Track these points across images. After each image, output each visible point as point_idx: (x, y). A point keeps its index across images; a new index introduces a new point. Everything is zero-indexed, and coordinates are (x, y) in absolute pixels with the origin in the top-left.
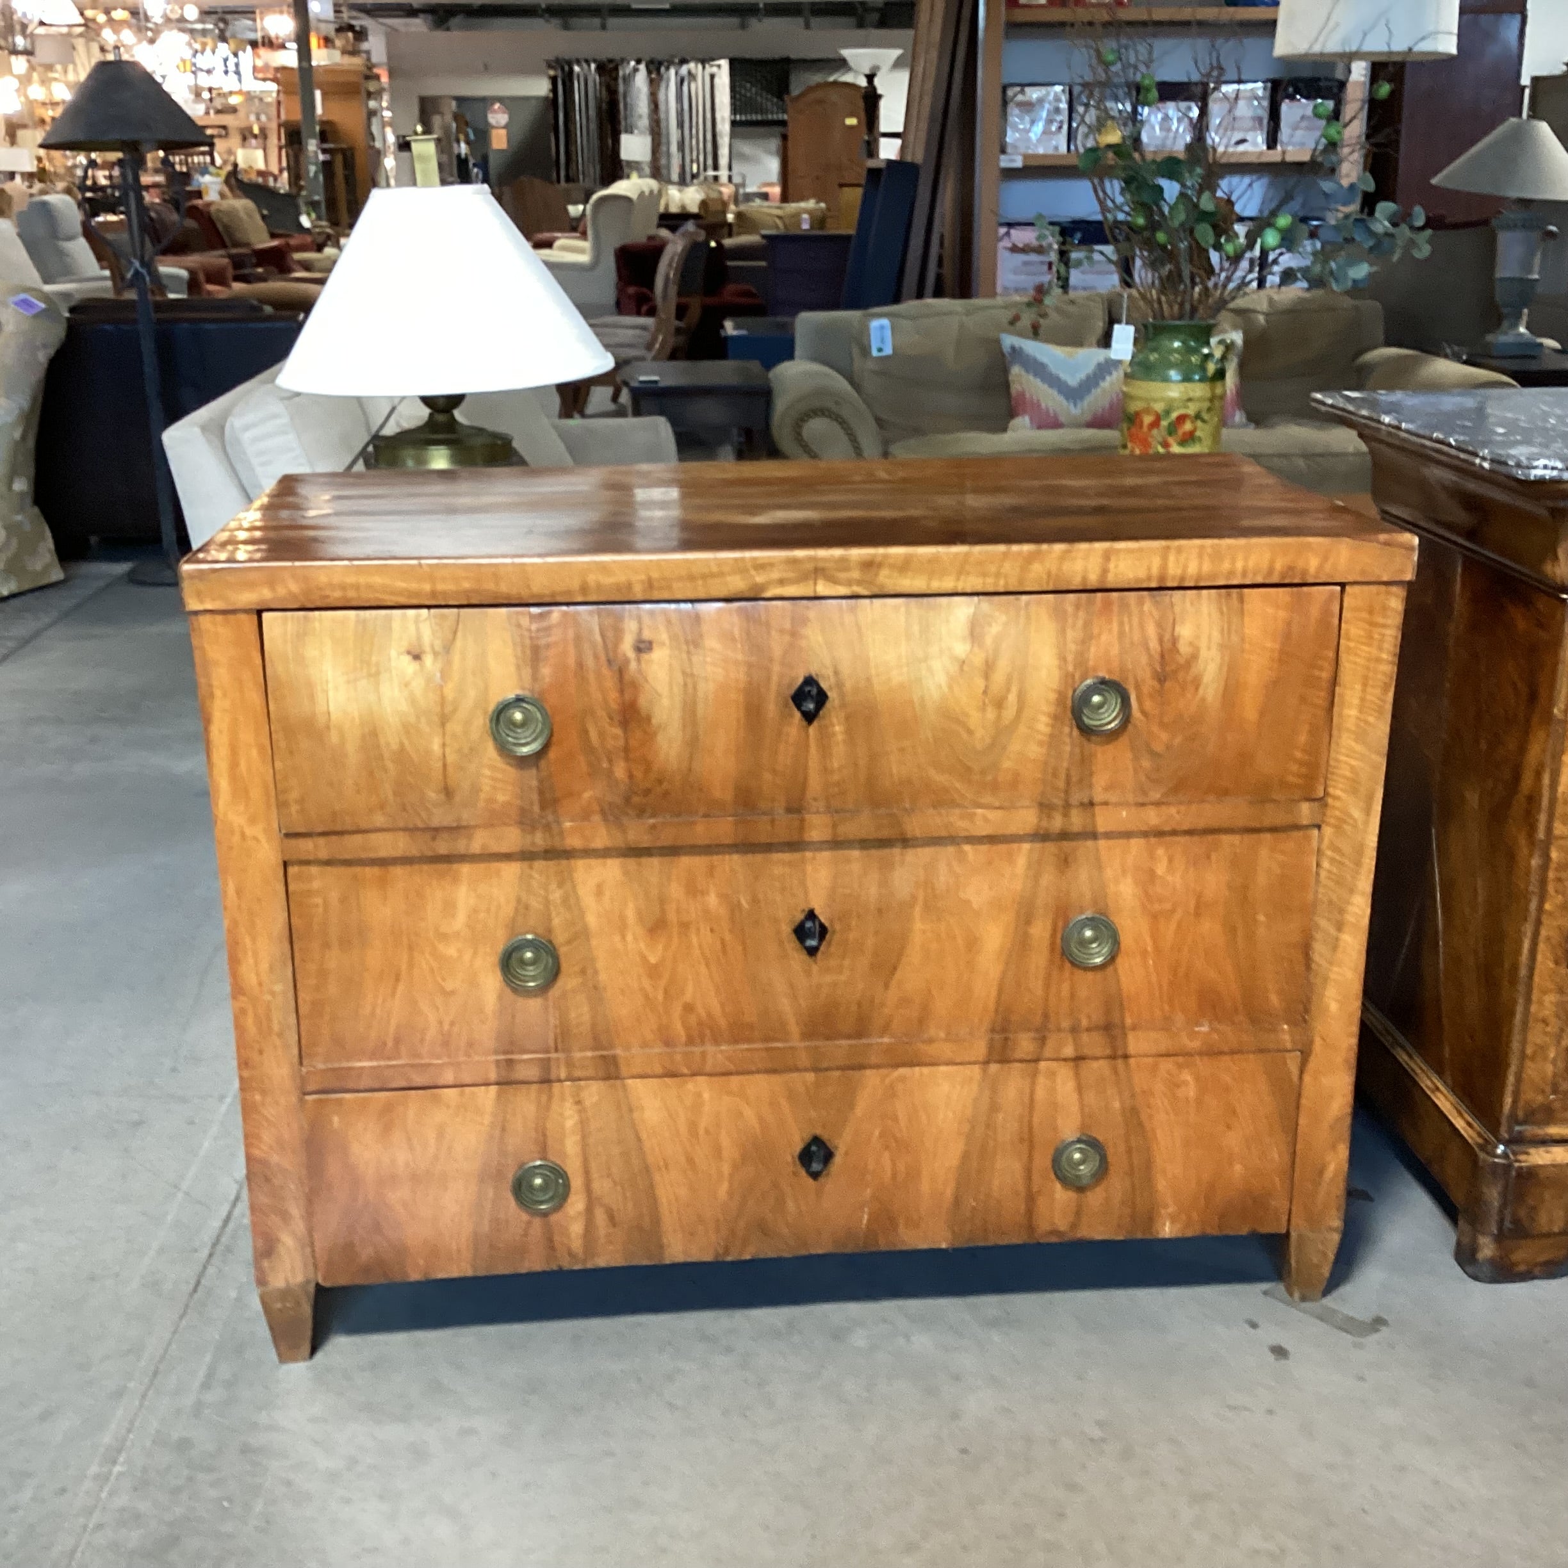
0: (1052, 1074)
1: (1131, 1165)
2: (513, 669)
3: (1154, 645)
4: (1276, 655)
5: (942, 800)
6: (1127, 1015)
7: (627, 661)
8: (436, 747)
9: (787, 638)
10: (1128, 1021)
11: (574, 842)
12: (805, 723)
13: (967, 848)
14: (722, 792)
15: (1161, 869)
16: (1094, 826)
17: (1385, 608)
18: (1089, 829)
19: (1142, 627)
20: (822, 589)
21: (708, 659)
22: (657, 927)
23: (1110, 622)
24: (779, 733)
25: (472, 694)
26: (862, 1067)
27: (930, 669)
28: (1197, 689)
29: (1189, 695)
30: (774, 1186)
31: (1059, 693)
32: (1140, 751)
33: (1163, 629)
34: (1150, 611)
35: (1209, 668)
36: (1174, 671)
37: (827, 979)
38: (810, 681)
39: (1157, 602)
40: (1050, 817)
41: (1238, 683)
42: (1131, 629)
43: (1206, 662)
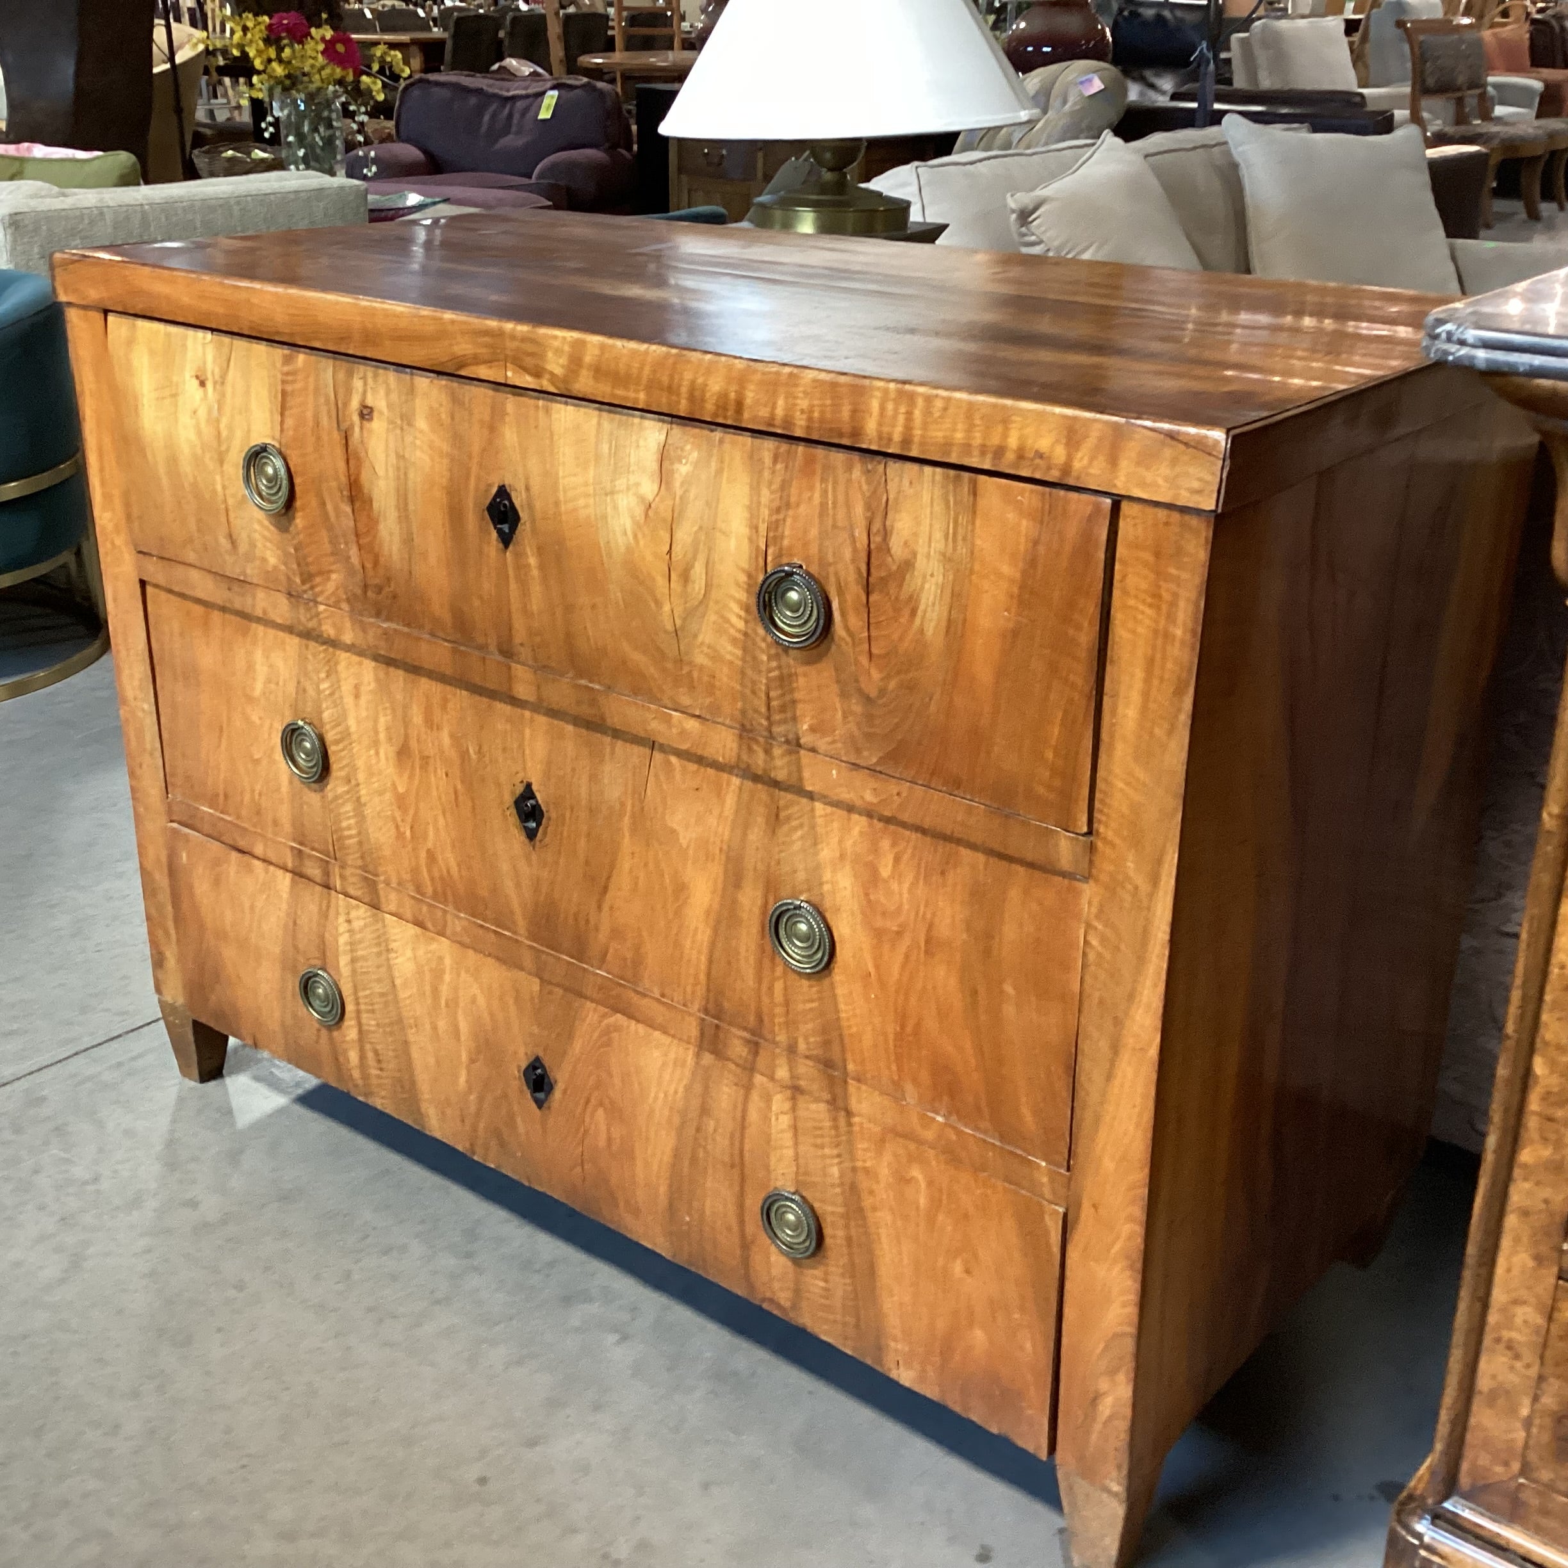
0: (768, 1099)
1: (852, 1264)
2: (268, 414)
3: (860, 534)
4: (1016, 590)
5: (641, 689)
6: (849, 1056)
7: (352, 426)
8: (219, 488)
9: (486, 432)
10: (851, 1067)
11: (328, 630)
12: (501, 546)
13: (674, 759)
14: (439, 607)
15: (885, 871)
16: (801, 779)
17: (1179, 551)
18: (793, 781)
19: (848, 506)
20: (512, 376)
21: (418, 442)
22: (403, 753)
23: (811, 488)
24: (481, 552)
25: (239, 434)
26: (581, 995)
27: (615, 508)
28: (914, 612)
29: (903, 620)
30: (505, 1096)
31: (750, 576)
32: (848, 687)
33: (873, 513)
34: (859, 482)
35: (927, 586)
36: (884, 581)
37: (545, 874)
38: (503, 492)
39: (869, 471)
40: (750, 749)
41: (965, 620)
42: (834, 503)
43: (924, 577)
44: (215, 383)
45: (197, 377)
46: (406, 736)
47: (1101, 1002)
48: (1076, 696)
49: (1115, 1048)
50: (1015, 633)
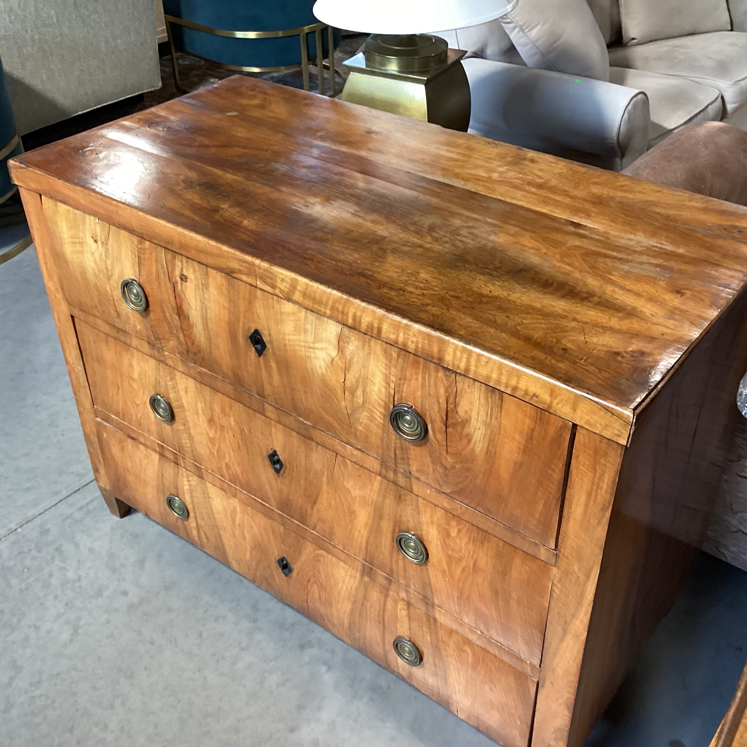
0: (396, 602)
1: (436, 672)
2: (132, 265)
3: (442, 400)
4: (522, 447)
5: (331, 430)
6: (435, 597)
7: (177, 282)
8: (108, 289)
9: (247, 303)
10: (436, 601)
11: (170, 362)
12: (257, 354)
13: (348, 462)
15: (453, 534)
16: (411, 488)
17: (606, 455)
18: (408, 487)
19: (436, 387)
20: (260, 284)
21: (211, 299)
22: (211, 421)
23: (417, 374)
24: (247, 354)
25: (117, 270)
26: (304, 539)
27: (316, 355)
28: (469, 441)
29: (464, 443)
30: (269, 567)
31: (385, 403)
32: (436, 461)
33: (449, 394)
34: (442, 379)
35: (476, 432)
36: (455, 425)
37: (285, 488)
38: (256, 332)
39: (447, 375)
40: (386, 471)
41: (496, 452)
42: (429, 384)
43: (475, 429)
44: (103, 243)
45: (93, 238)
46: (212, 415)
47: (559, 613)
48: (551, 497)
49: (565, 632)
50: (521, 464)
